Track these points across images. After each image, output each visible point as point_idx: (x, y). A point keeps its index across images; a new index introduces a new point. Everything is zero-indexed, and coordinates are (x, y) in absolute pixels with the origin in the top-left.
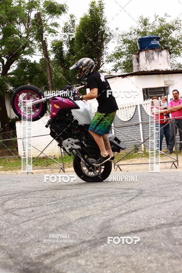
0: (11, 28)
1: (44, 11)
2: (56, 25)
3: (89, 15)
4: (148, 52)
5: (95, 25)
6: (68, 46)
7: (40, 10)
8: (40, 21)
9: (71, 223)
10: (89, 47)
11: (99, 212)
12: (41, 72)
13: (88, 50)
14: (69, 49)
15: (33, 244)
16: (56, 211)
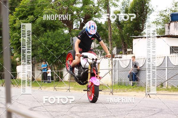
4: (176, 23)
5: (143, 2)
12: (105, 30)
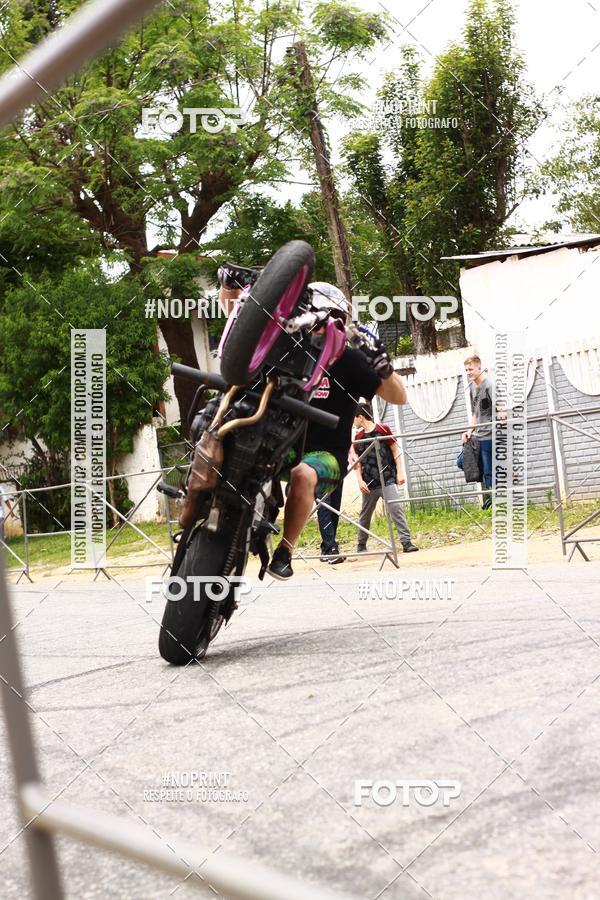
0: (211, 95)
1: (315, 39)
2: (356, 82)
3: (467, 47)
5: (485, 78)
6: (396, 150)
7: (301, 35)
8: (303, 72)
9: (444, 738)
10: (468, 154)
11: (535, 699)
13: (465, 163)
14: (401, 159)
15: (327, 809)
16: (388, 697)
